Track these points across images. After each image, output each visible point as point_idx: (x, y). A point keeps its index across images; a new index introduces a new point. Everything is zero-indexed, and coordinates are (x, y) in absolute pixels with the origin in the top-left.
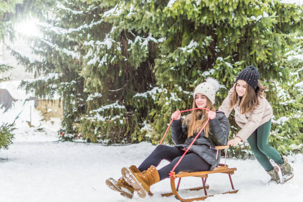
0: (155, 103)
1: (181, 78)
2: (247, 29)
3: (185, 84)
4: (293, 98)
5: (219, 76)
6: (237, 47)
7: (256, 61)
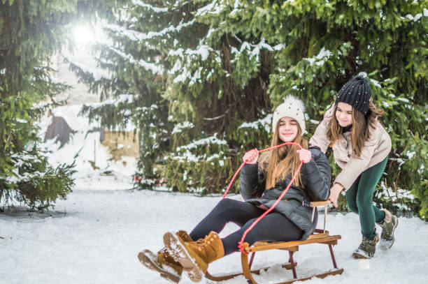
0: (269, 136)
1: (307, 102)
2: (400, 33)
3: (313, 110)
6: (387, 58)
7: (414, 78)
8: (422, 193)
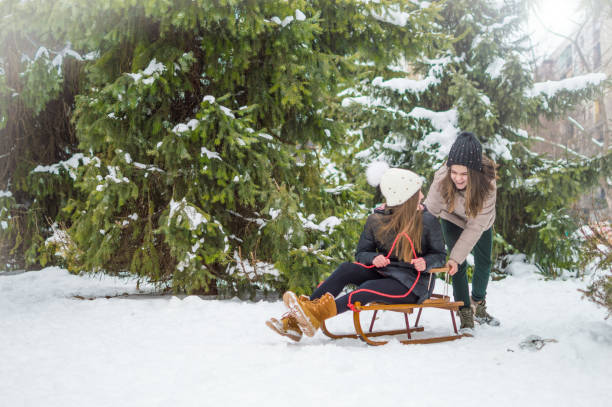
0: (75, 186)
1: (130, 137)
2: (264, 42)
3: (138, 149)
4: (351, 179)
5: (207, 132)
6: (243, 76)
7: (280, 106)
8: (290, 266)
